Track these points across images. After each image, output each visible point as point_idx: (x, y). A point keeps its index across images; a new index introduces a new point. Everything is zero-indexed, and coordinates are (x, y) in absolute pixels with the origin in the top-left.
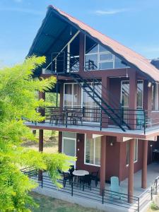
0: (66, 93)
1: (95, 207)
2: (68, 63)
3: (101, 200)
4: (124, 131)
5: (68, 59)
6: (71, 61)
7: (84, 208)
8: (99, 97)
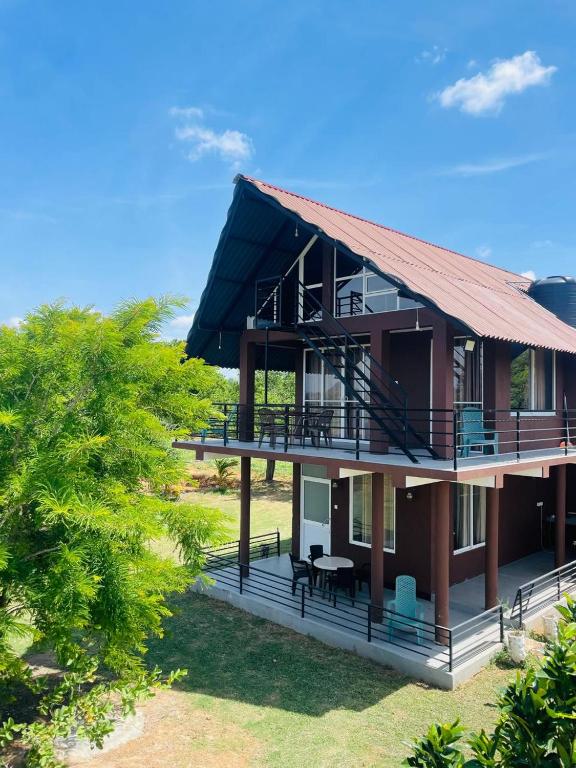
0: (307, 372)
1: (351, 649)
2: (301, 300)
3: (366, 630)
4: (415, 461)
5: (301, 289)
6: (306, 296)
7: (325, 647)
8: (366, 380)
